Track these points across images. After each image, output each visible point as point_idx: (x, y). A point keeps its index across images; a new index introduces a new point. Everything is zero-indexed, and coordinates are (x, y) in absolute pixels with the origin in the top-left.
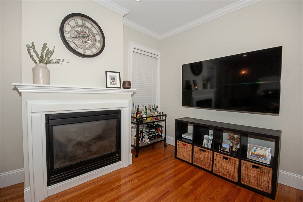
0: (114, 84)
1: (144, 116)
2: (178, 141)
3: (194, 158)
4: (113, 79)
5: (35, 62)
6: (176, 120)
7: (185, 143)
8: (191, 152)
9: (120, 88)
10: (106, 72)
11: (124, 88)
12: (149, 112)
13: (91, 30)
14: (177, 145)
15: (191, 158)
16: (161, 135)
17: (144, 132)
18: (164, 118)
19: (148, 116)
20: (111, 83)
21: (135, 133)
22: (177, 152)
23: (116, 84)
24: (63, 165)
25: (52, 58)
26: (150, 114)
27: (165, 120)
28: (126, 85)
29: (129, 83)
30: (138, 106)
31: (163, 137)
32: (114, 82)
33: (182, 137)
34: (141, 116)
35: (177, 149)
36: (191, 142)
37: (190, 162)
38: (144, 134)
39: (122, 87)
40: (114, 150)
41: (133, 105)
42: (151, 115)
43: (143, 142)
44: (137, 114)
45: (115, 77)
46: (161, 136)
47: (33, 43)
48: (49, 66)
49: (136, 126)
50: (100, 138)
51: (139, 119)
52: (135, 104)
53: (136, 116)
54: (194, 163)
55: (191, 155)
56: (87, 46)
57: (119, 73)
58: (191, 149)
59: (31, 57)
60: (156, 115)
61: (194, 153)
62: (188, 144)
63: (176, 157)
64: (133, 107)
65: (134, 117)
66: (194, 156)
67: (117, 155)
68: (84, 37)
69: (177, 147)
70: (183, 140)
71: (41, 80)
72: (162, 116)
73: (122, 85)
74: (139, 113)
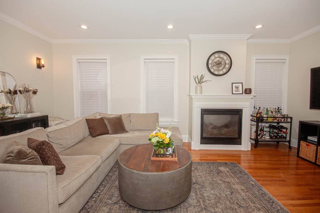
0: (237, 91)
1: (265, 116)
2: (301, 141)
3: (318, 158)
4: (237, 88)
5: (197, 83)
6: (300, 122)
7: (308, 144)
8: (315, 152)
9: (243, 94)
10: (232, 83)
11: (246, 93)
12: (270, 113)
13: (223, 59)
14: (301, 145)
15: (314, 158)
16: (285, 136)
17: (265, 131)
18: (289, 120)
19: (269, 116)
20: (235, 91)
21: (254, 129)
22: (300, 152)
23: (239, 91)
24: (207, 136)
25: (203, 81)
26: (271, 115)
27: (291, 122)
28: (248, 91)
29: (250, 90)
30: (260, 108)
31: (288, 139)
32: (238, 90)
33: (308, 139)
34: (262, 116)
35: (300, 149)
36: (316, 143)
37: (314, 161)
38: (265, 133)
39: (244, 93)
40: (237, 136)
41: (254, 107)
42: (273, 116)
43: (263, 138)
44: (257, 114)
45: (239, 87)
46: (286, 138)
47: (197, 76)
48: (202, 84)
49: (256, 123)
50: (227, 126)
51: (259, 118)
52: (256, 107)
53: (257, 116)
54: (317, 163)
55: (314, 155)
56: (220, 69)
57: (242, 83)
58: (315, 150)
59: (195, 81)
60: (279, 116)
61: (318, 154)
62: (312, 145)
63: (298, 156)
64: (254, 108)
65: (254, 117)
66: (318, 156)
67: (238, 140)
68: (219, 64)
69: (301, 147)
70: (308, 141)
71: (199, 92)
72: (287, 118)
73: (244, 91)
74: (259, 114)
